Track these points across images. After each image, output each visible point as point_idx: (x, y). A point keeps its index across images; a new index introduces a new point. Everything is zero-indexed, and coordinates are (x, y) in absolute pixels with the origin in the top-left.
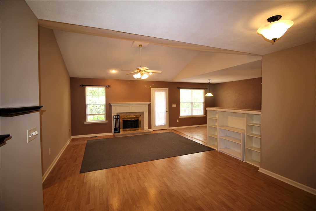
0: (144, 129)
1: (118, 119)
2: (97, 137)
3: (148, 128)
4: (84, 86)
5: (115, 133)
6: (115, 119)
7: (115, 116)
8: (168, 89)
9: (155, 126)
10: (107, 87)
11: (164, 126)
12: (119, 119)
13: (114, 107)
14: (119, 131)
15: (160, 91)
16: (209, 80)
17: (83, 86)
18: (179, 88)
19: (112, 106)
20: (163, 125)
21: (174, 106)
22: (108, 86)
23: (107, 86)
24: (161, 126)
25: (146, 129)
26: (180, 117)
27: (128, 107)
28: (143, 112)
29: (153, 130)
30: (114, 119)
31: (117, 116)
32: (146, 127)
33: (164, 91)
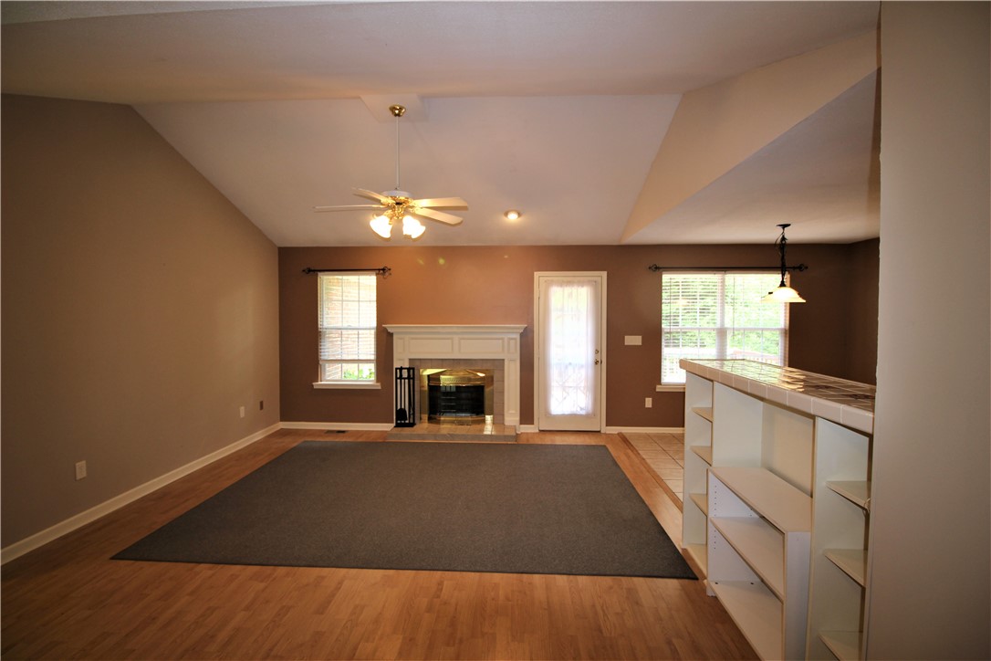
0: (503, 424)
1: (411, 381)
2: (343, 432)
3: (518, 418)
4: (314, 271)
5: (398, 425)
6: (401, 378)
7: (401, 369)
8: (604, 274)
9: (547, 414)
10: (382, 272)
11: (587, 417)
12: (413, 379)
13: (401, 339)
14: (412, 421)
15: (569, 283)
16: (784, 226)
17: (310, 271)
18: (658, 269)
19: (395, 337)
20: (583, 412)
21: (634, 340)
22: (383, 270)
23: (379, 270)
24: (573, 417)
25: (512, 424)
26: (659, 388)
27: (448, 339)
28: (503, 360)
29: (541, 431)
30: (397, 378)
31: (409, 369)
32: (512, 416)
33: (589, 283)
